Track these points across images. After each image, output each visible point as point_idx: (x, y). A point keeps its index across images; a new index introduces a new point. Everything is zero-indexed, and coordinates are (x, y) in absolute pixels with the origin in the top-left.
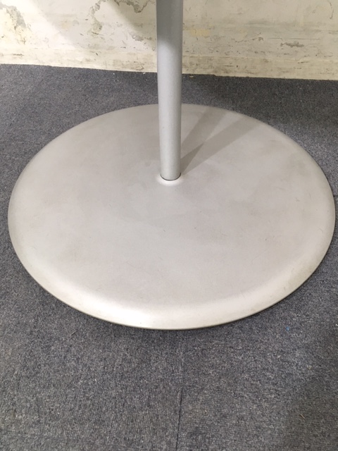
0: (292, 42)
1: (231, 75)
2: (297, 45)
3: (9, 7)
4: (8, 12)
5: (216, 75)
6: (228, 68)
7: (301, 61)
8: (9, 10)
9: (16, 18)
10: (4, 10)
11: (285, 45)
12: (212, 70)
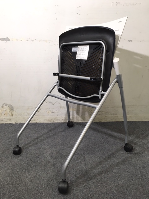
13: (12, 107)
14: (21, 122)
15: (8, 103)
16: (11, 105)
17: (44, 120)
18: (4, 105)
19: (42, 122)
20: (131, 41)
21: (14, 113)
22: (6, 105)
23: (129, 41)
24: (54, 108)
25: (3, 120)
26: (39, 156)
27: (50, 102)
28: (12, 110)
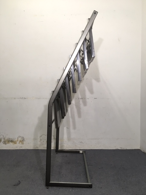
13: (24, 138)
14: (29, 149)
15: (21, 136)
17: (43, 147)
19: (42, 149)
20: (96, 98)
21: (25, 142)
22: (20, 137)
23: (95, 98)
25: (17, 147)
28: (23, 140)
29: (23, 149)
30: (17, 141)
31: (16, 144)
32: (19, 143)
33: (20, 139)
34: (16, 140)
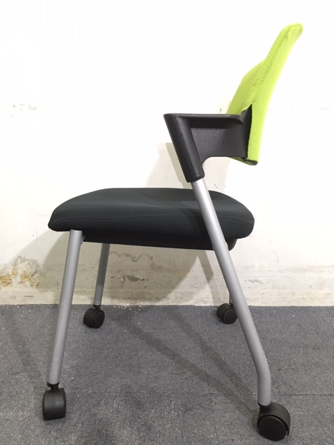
0: (252, 279)
1: (208, 305)
2: (257, 281)
3: (31, 260)
4: (29, 264)
5: (196, 305)
6: (206, 300)
7: (262, 292)
8: (31, 263)
9: (35, 268)
10: (27, 262)
11: (247, 282)
12: (193, 301)
13: (37, 266)
15: (27, 258)
16: (35, 262)
18: (19, 261)
20: (327, 109)
21: (41, 280)
22: (23, 260)
23: (321, 109)
24: (137, 270)
25: (15, 298)
26: (94, 393)
27: (128, 255)
28: (35, 273)
29: (39, 302)
30: (15, 274)
31: (8, 288)
32: (22, 282)
33: (22, 268)
34: (10, 271)
